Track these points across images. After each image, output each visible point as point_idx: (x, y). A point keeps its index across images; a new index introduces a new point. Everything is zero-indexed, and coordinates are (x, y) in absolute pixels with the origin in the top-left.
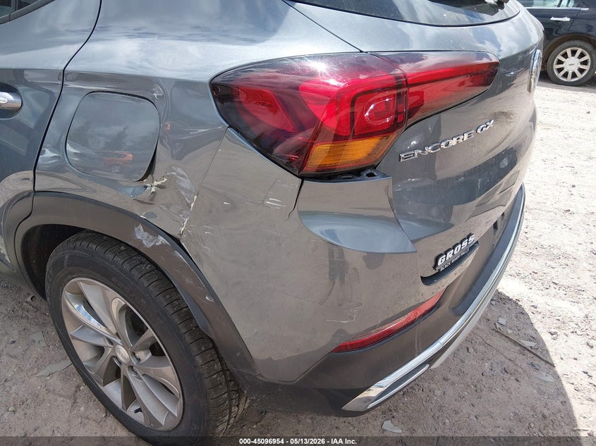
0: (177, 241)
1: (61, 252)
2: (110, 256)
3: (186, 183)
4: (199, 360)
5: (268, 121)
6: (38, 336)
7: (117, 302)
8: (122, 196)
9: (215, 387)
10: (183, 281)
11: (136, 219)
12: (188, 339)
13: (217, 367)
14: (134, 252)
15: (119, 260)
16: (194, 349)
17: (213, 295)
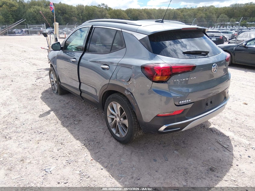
0: (132, 93)
1: (111, 96)
2: (119, 97)
3: (135, 82)
4: (133, 118)
5: (149, 72)
6: (98, 121)
7: (119, 106)
8: (124, 85)
9: (135, 124)
10: (132, 101)
11: (125, 89)
12: (131, 113)
13: (136, 120)
14: (124, 96)
15: (121, 97)
16: (132, 115)
17: (137, 103)
